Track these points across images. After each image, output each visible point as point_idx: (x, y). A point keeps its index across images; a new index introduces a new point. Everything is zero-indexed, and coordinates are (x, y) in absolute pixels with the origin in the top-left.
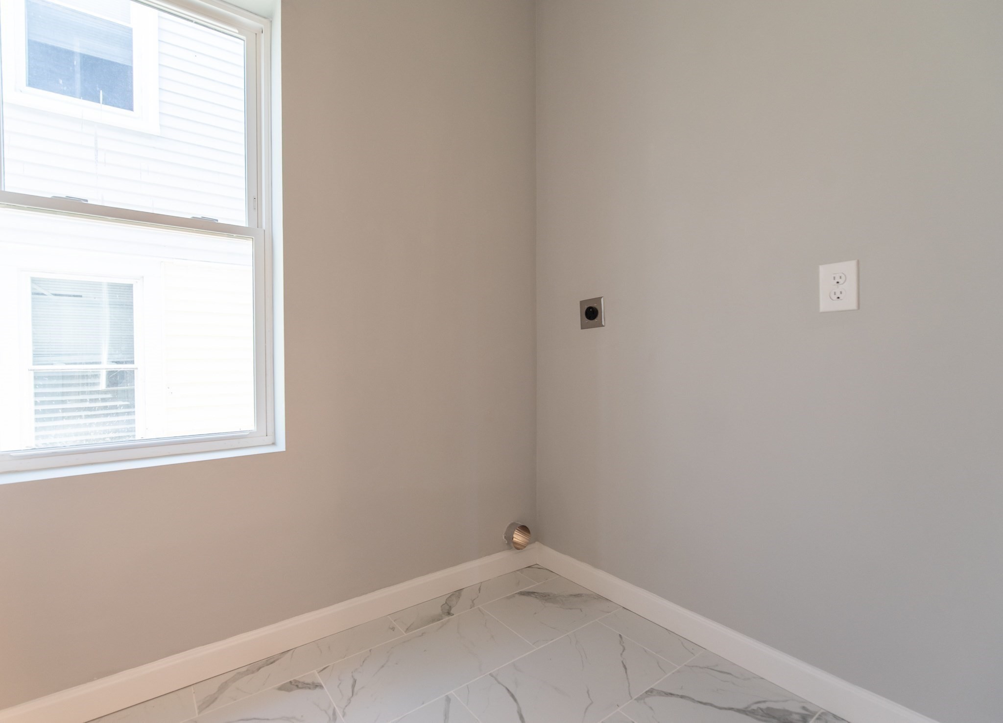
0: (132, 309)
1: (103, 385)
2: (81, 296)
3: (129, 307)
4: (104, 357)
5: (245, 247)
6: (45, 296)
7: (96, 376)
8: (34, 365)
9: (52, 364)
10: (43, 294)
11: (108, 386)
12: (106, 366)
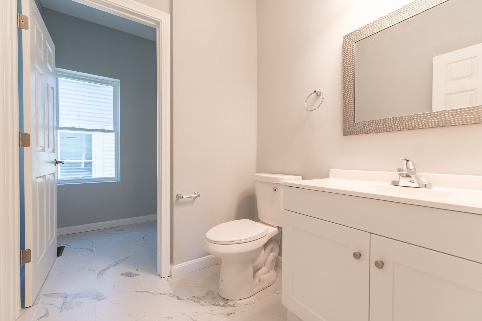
0: (91, 142)
1: (83, 167)
2: (75, 138)
3: (90, 141)
4: (84, 157)
5: (113, 134)
6: (63, 138)
7: (81, 163)
8: (60, 159)
9: (66, 159)
10: (63, 137)
11: (84, 167)
12: (84, 160)
